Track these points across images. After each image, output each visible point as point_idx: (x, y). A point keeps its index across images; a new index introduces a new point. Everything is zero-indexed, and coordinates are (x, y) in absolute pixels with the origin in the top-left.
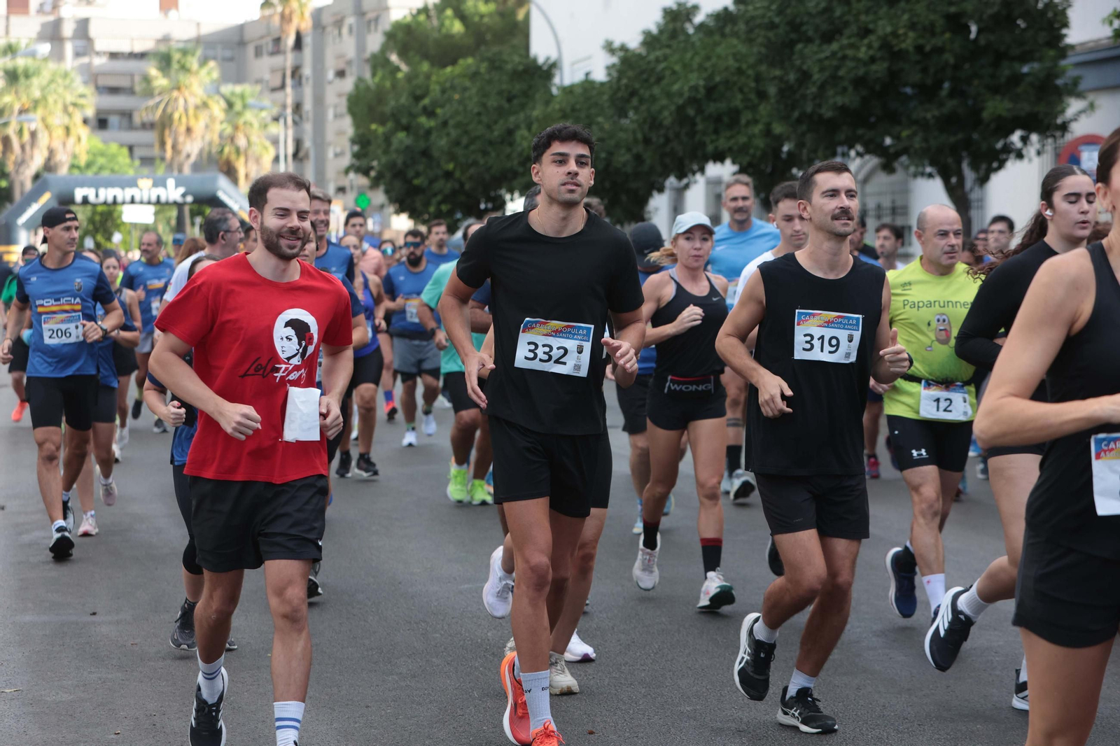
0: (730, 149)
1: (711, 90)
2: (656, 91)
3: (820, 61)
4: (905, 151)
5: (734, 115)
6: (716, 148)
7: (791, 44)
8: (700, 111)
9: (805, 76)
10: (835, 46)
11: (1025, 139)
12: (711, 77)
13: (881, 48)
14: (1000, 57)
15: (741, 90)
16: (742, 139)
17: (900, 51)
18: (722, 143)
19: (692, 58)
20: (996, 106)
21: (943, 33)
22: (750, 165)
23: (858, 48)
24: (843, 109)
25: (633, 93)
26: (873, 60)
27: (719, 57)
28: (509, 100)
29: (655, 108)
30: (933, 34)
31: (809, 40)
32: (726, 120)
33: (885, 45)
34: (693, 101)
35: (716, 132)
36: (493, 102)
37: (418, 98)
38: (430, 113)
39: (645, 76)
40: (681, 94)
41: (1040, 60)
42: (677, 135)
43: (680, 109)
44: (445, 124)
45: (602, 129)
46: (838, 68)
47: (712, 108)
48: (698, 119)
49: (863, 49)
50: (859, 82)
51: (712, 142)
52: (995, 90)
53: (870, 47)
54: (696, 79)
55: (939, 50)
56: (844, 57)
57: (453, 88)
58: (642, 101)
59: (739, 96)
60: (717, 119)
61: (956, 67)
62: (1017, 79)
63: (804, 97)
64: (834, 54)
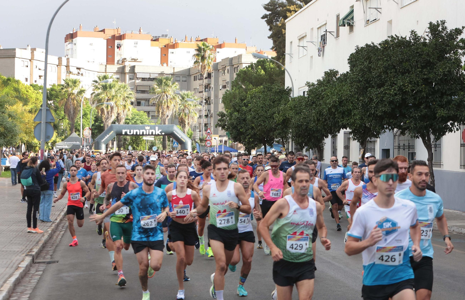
0: (348, 124)
1: (341, 102)
2: (321, 102)
3: (377, 95)
4: (408, 128)
5: (349, 112)
6: (343, 123)
7: (367, 88)
8: (337, 110)
9: (371, 100)
10: (382, 89)
11: (452, 125)
12: (341, 98)
13: (398, 90)
14: (443, 94)
15: (352, 103)
16: (352, 120)
17: (406, 91)
18: (345, 122)
19: (334, 91)
20: (441, 112)
21: (422, 85)
22: (355, 129)
23: (390, 90)
24: (385, 112)
25: (313, 103)
26: (396, 94)
27: (344, 90)
28: (273, 102)
29: (321, 108)
30: (418, 85)
31: (373, 87)
32: (346, 113)
33: (400, 89)
34: (334, 106)
35: (343, 118)
36: (267, 103)
37: (242, 100)
38: (246, 106)
39: (318, 97)
40: (330, 104)
41: (458, 95)
42: (329, 119)
43: (330, 109)
44: (250, 110)
45: (305, 114)
46: (383, 97)
47: (341, 109)
48: (336, 113)
49: (392, 91)
50: (391, 102)
51: (341, 121)
52: (441, 106)
53: (395, 90)
54: (335, 98)
55: (421, 91)
56: (386, 93)
57: (255, 96)
58: (316, 105)
59: (351, 105)
60: (343, 113)
61: (427, 98)
62: (449, 102)
63: (371, 107)
64: (382, 92)
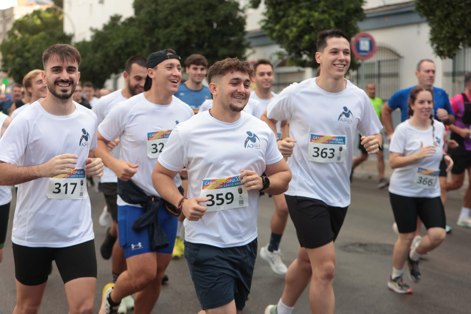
1: (127, 45)
2: (108, 44)
3: (164, 35)
7: (154, 29)
8: (123, 52)
9: (158, 40)
10: (168, 30)
12: (126, 40)
13: (184, 31)
14: (224, 35)
15: (137, 45)
17: (191, 32)
19: (120, 33)
21: (205, 26)
23: (176, 31)
25: (100, 45)
26: (181, 35)
27: (129, 33)
29: (107, 50)
30: (202, 27)
31: (159, 28)
33: (186, 30)
34: (120, 48)
37: (24, 46)
38: (28, 51)
39: (104, 39)
40: (116, 46)
41: (237, 36)
42: (115, 60)
43: (116, 51)
44: (34, 55)
46: (169, 38)
47: (127, 50)
48: (122, 54)
49: (178, 31)
50: (177, 42)
52: (223, 46)
53: (180, 30)
54: (121, 41)
55: (204, 32)
56: (172, 34)
57: (37, 43)
58: (103, 48)
59: (136, 47)
61: (209, 38)
62: (229, 42)
64: (168, 33)
